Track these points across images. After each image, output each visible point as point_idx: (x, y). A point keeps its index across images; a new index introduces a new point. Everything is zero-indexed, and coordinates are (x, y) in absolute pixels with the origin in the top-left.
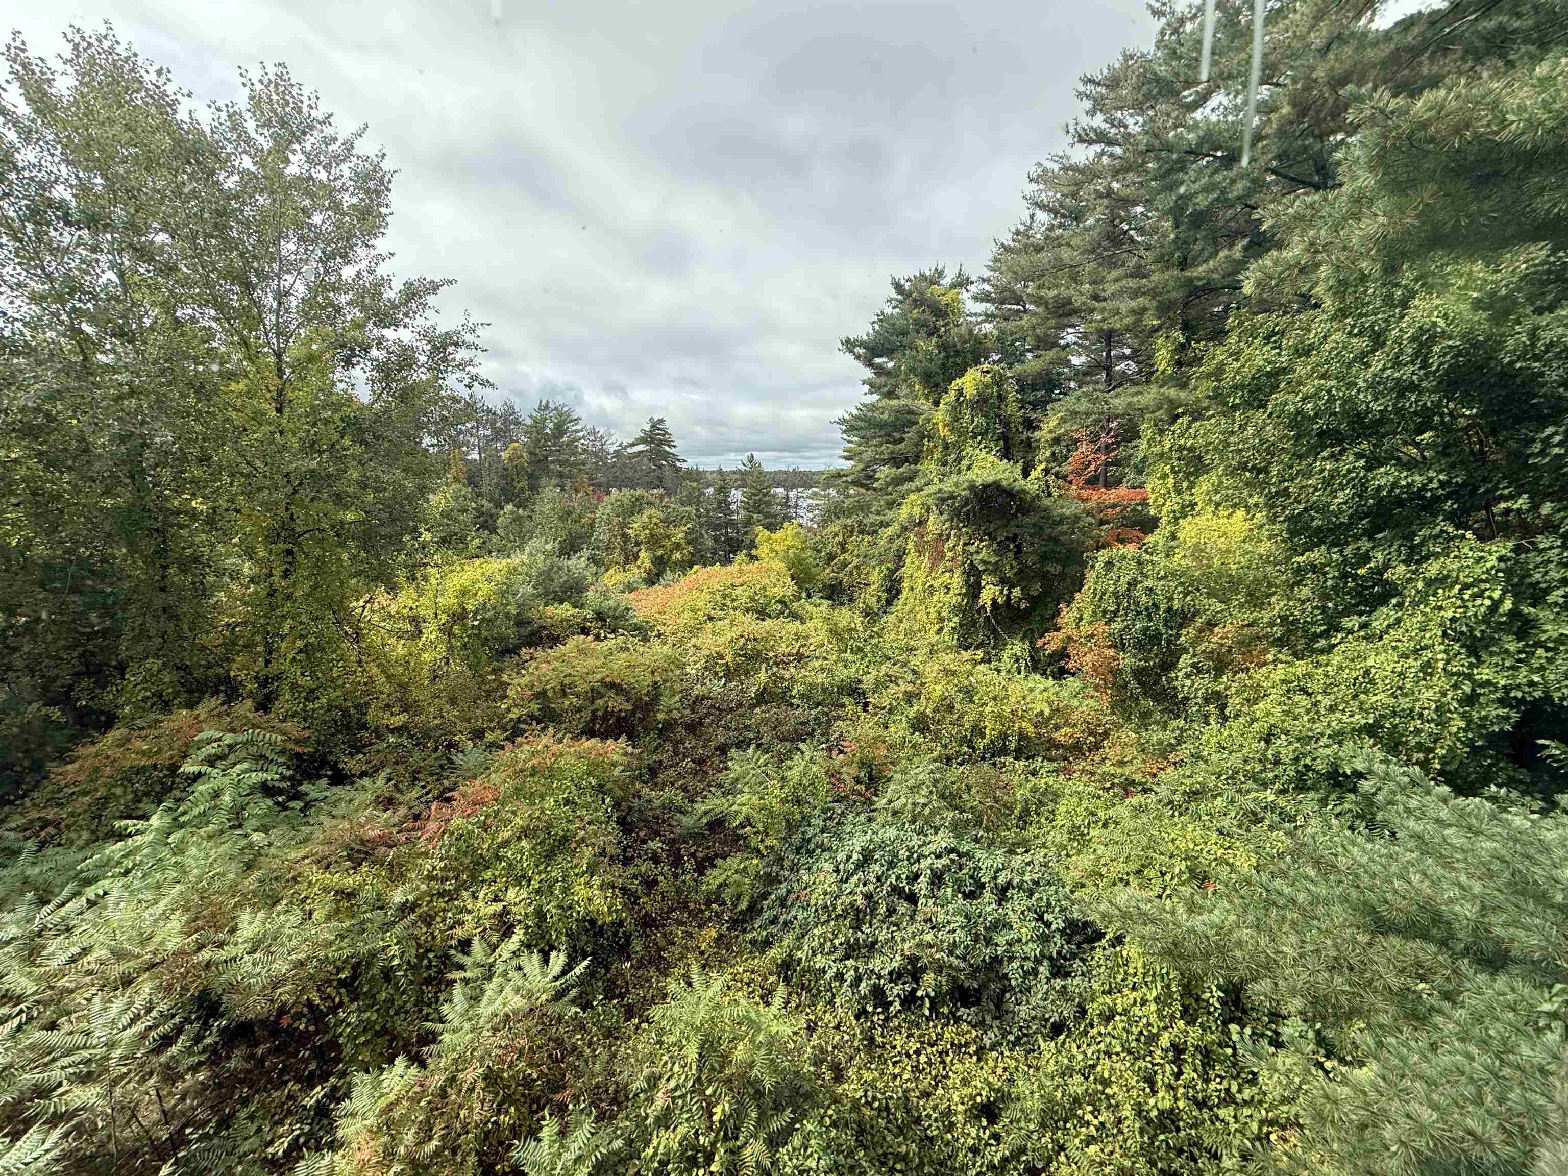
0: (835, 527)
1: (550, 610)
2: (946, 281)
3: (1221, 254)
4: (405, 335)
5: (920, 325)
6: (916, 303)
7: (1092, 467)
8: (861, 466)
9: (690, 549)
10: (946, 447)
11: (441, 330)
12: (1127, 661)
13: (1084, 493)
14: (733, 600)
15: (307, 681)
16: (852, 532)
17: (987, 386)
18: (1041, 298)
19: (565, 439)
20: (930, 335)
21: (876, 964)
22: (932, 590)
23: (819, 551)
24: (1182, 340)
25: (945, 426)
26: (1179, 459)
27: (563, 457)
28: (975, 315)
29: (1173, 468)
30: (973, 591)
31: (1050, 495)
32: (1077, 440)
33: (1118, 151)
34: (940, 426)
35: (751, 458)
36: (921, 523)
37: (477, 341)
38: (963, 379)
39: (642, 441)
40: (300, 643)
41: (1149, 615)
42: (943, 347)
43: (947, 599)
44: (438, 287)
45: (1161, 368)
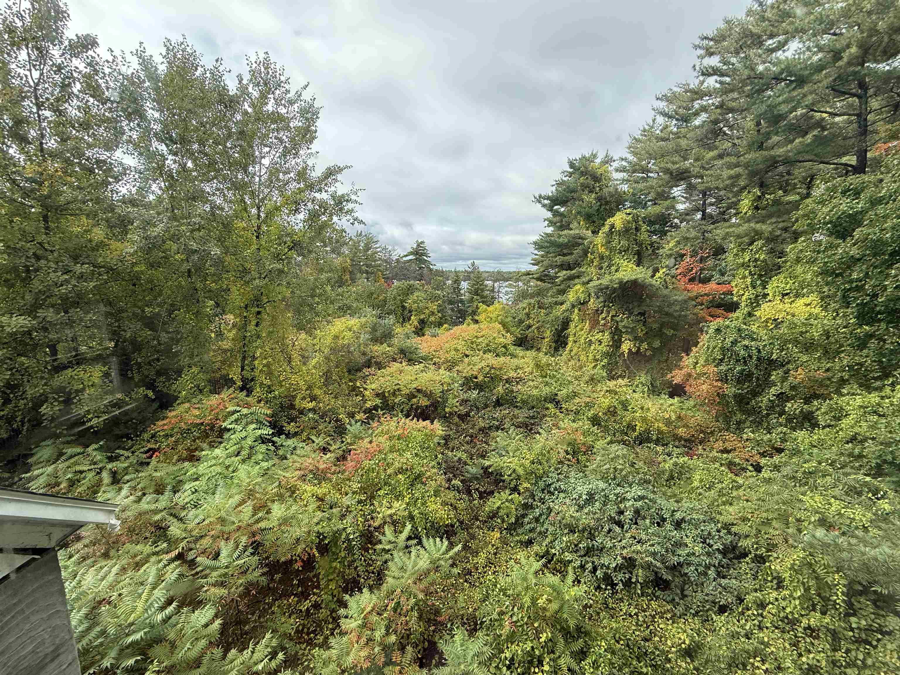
0: (524, 304)
1: (376, 348)
2: (598, 161)
3: (797, 141)
4: (324, 196)
5: (584, 187)
6: (582, 174)
7: (694, 271)
8: (542, 270)
9: (440, 315)
10: (602, 258)
11: (339, 193)
12: (730, 390)
13: (689, 287)
14: (477, 345)
15: (267, 382)
16: (534, 307)
17: (629, 222)
18: (669, 169)
19: (370, 252)
20: (591, 192)
21: (605, 560)
22: (590, 343)
23: (514, 318)
24: (759, 194)
25: (602, 246)
26: (755, 267)
27: (368, 263)
28: (617, 180)
29: (750, 272)
30: (617, 344)
31: (667, 287)
32: (685, 255)
33: (728, 79)
34: (599, 246)
35: (473, 264)
36: (585, 303)
37: (357, 199)
38: (615, 218)
39: (411, 253)
40: (265, 362)
41: (745, 362)
42: (599, 199)
43: (600, 348)
44: (342, 170)
45: (745, 211)
